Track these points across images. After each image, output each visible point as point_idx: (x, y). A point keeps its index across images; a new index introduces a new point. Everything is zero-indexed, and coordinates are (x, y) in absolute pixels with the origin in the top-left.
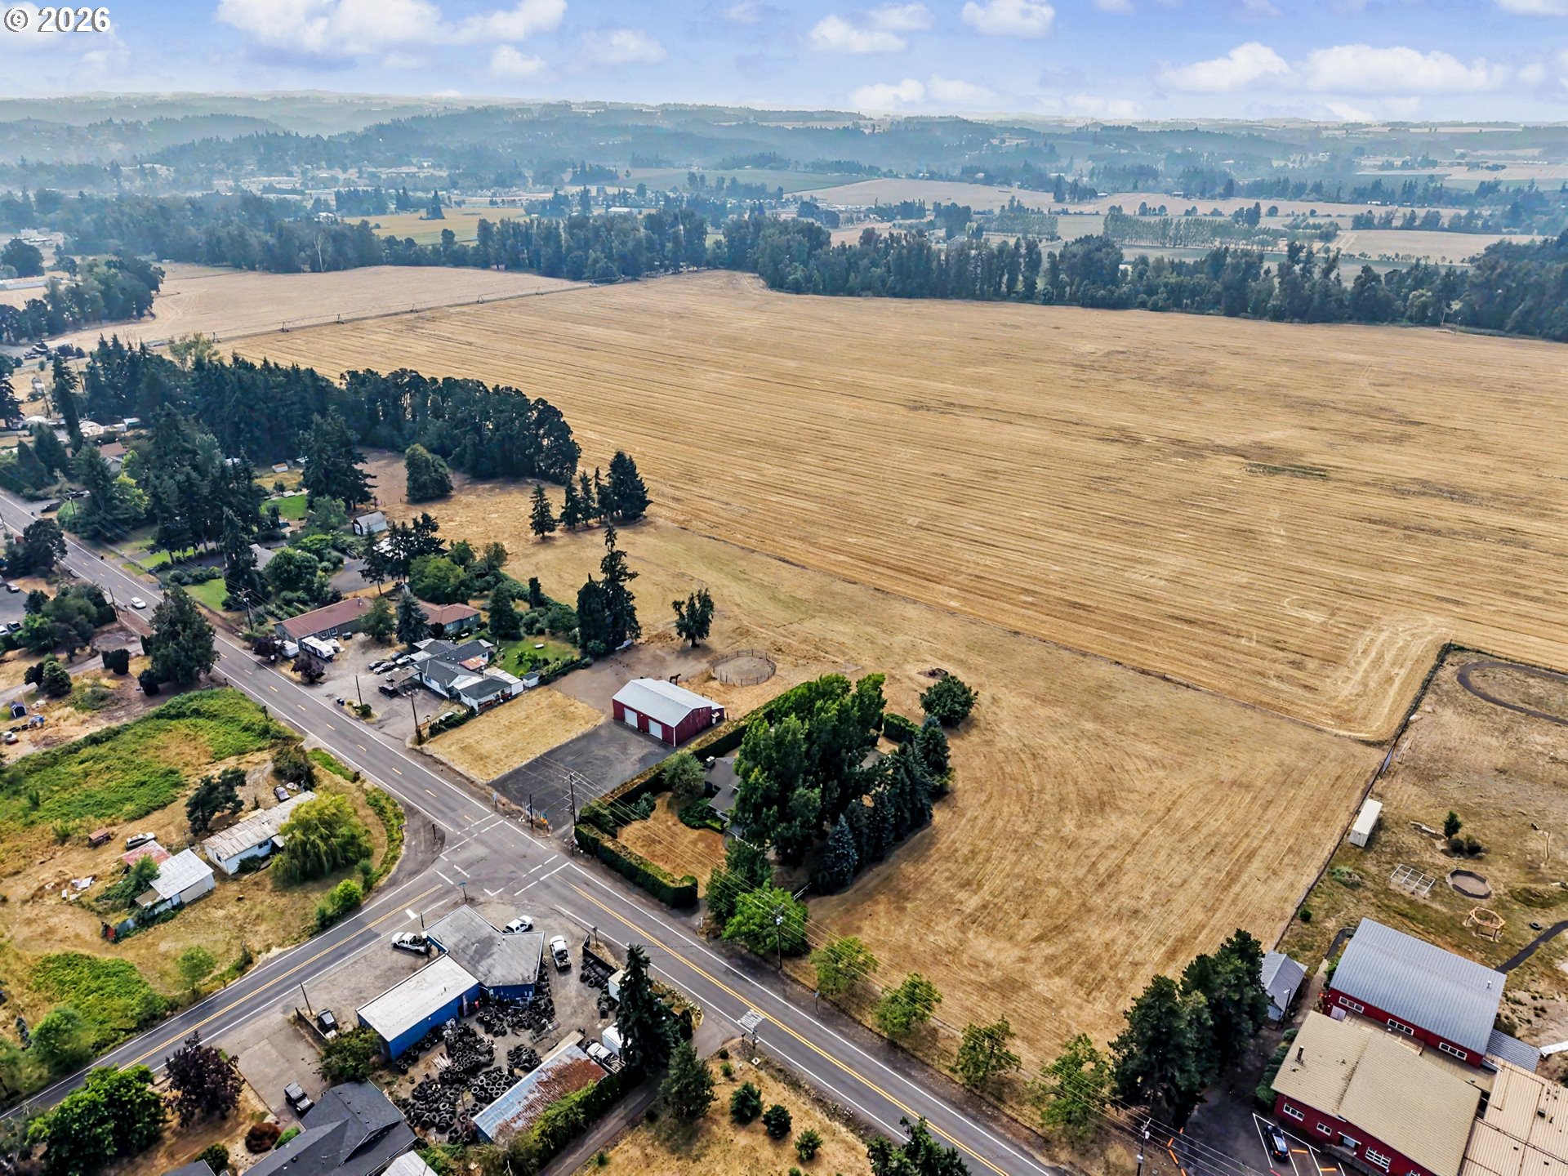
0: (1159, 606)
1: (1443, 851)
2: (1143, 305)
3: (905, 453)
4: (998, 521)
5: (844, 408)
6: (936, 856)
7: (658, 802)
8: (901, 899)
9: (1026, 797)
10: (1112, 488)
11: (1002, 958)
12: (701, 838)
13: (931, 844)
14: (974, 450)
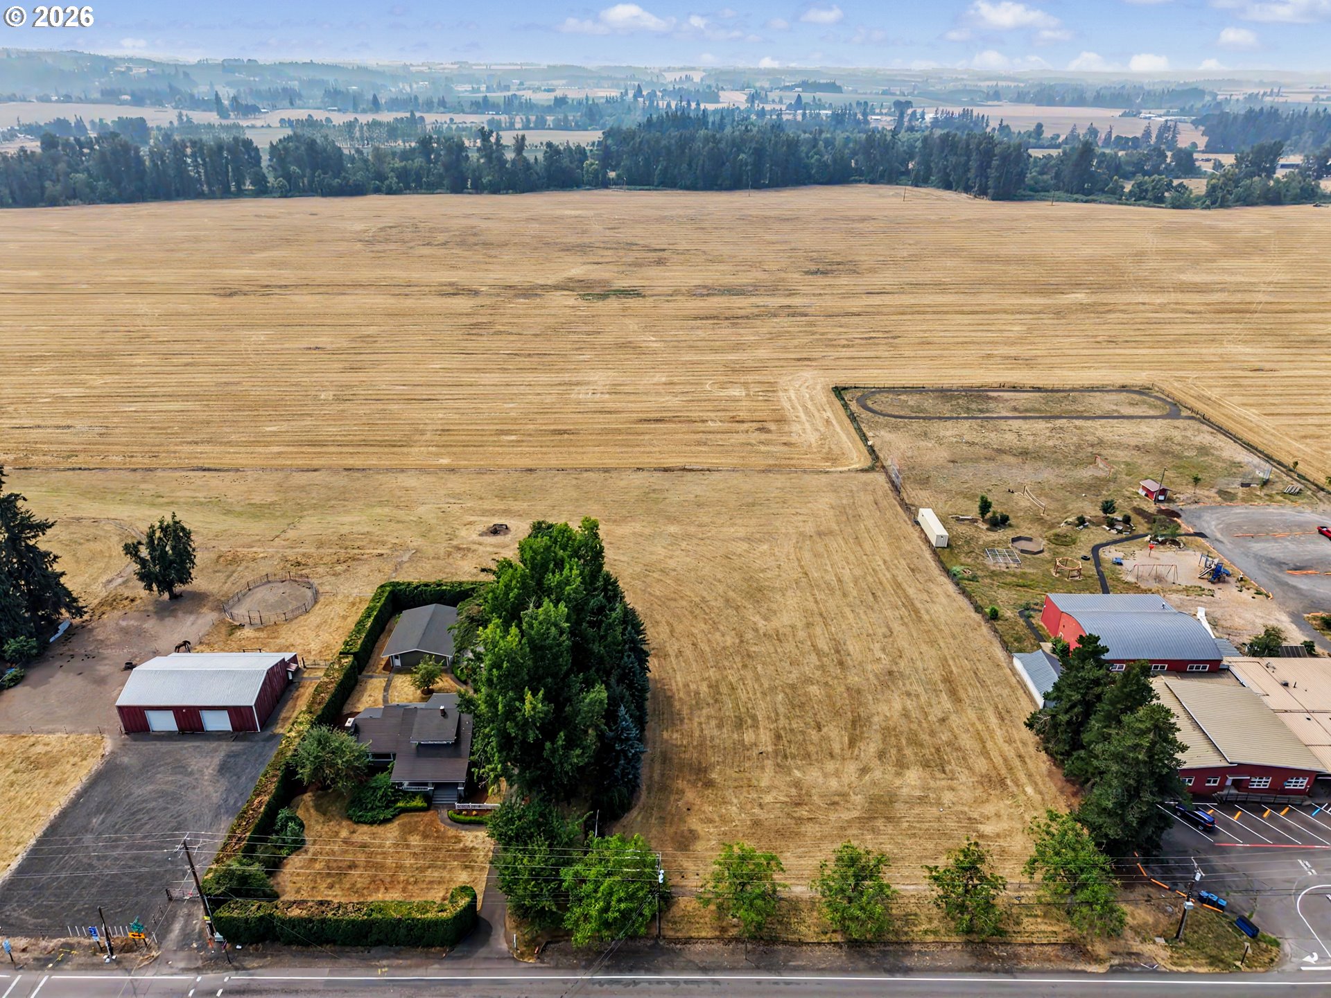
0: (623, 415)
1: (988, 529)
2: (377, 191)
3: (259, 336)
4: (416, 378)
5: (143, 305)
6: (685, 712)
7: (300, 813)
8: (701, 774)
9: (697, 612)
10: (491, 331)
11: (846, 780)
12: (407, 831)
13: (669, 699)
14: (328, 321)
